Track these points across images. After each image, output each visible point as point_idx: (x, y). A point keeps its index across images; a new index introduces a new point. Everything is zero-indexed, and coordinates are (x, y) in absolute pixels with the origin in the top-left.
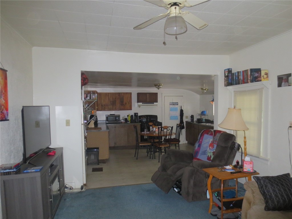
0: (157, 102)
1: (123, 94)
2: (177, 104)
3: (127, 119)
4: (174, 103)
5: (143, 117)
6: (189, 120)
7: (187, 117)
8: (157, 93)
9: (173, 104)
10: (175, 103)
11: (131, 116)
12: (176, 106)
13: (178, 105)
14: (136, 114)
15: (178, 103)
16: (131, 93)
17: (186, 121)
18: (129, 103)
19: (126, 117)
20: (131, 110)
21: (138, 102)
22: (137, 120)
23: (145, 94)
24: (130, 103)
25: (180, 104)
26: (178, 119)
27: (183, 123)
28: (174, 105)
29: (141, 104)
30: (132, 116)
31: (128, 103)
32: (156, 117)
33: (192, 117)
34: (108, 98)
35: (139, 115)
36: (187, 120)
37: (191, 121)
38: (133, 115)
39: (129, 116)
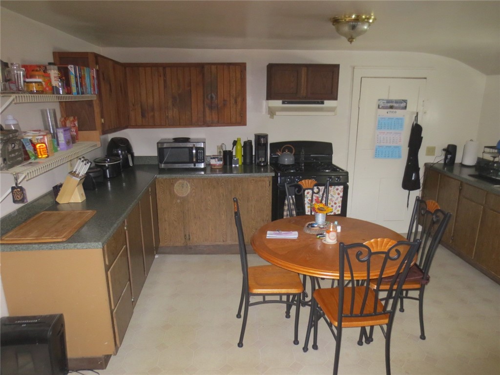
0: (335, 98)
1: (213, 67)
2: (403, 105)
3: (230, 153)
4: (391, 101)
5: (284, 151)
6: (438, 158)
7: (431, 151)
8: (337, 67)
9: (389, 105)
10: (397, 102)
11: (245, 143)
12: (399, 113)
13: (405, 108)
14: (261, 139)
15: (405, 101)
16: (242, 67)
17: (426, 164)
18: (236, 102)
19: (229, 147)
20: (245, 124)
21: (270, 96)
22: (263, 159)
23: (295, 69)
24: (239, 100)
25: (412, 107)
26: (400, 157)
27: (417, 170)
28: (391, 107)
29: (277, 103)
30: (247, 144)
31: (233, 101)
32: (326, 148)
33: (451, 151)
34: (162, 82)
35: (271, 140)
36: (431, 160)
37: (445, 164)
38: (250, 142)
39: (238, 143)
